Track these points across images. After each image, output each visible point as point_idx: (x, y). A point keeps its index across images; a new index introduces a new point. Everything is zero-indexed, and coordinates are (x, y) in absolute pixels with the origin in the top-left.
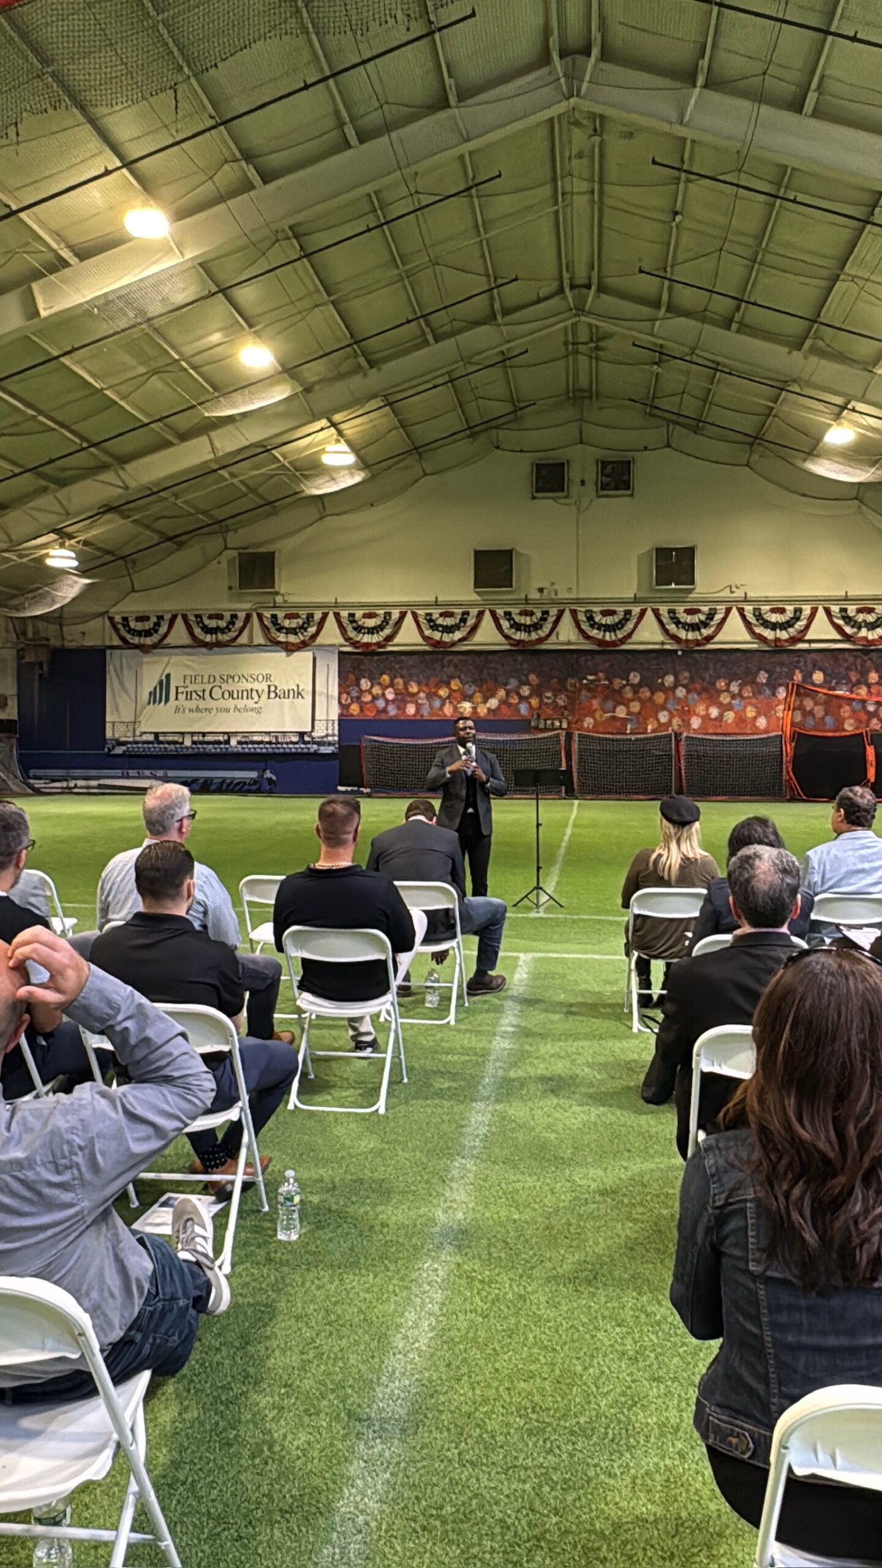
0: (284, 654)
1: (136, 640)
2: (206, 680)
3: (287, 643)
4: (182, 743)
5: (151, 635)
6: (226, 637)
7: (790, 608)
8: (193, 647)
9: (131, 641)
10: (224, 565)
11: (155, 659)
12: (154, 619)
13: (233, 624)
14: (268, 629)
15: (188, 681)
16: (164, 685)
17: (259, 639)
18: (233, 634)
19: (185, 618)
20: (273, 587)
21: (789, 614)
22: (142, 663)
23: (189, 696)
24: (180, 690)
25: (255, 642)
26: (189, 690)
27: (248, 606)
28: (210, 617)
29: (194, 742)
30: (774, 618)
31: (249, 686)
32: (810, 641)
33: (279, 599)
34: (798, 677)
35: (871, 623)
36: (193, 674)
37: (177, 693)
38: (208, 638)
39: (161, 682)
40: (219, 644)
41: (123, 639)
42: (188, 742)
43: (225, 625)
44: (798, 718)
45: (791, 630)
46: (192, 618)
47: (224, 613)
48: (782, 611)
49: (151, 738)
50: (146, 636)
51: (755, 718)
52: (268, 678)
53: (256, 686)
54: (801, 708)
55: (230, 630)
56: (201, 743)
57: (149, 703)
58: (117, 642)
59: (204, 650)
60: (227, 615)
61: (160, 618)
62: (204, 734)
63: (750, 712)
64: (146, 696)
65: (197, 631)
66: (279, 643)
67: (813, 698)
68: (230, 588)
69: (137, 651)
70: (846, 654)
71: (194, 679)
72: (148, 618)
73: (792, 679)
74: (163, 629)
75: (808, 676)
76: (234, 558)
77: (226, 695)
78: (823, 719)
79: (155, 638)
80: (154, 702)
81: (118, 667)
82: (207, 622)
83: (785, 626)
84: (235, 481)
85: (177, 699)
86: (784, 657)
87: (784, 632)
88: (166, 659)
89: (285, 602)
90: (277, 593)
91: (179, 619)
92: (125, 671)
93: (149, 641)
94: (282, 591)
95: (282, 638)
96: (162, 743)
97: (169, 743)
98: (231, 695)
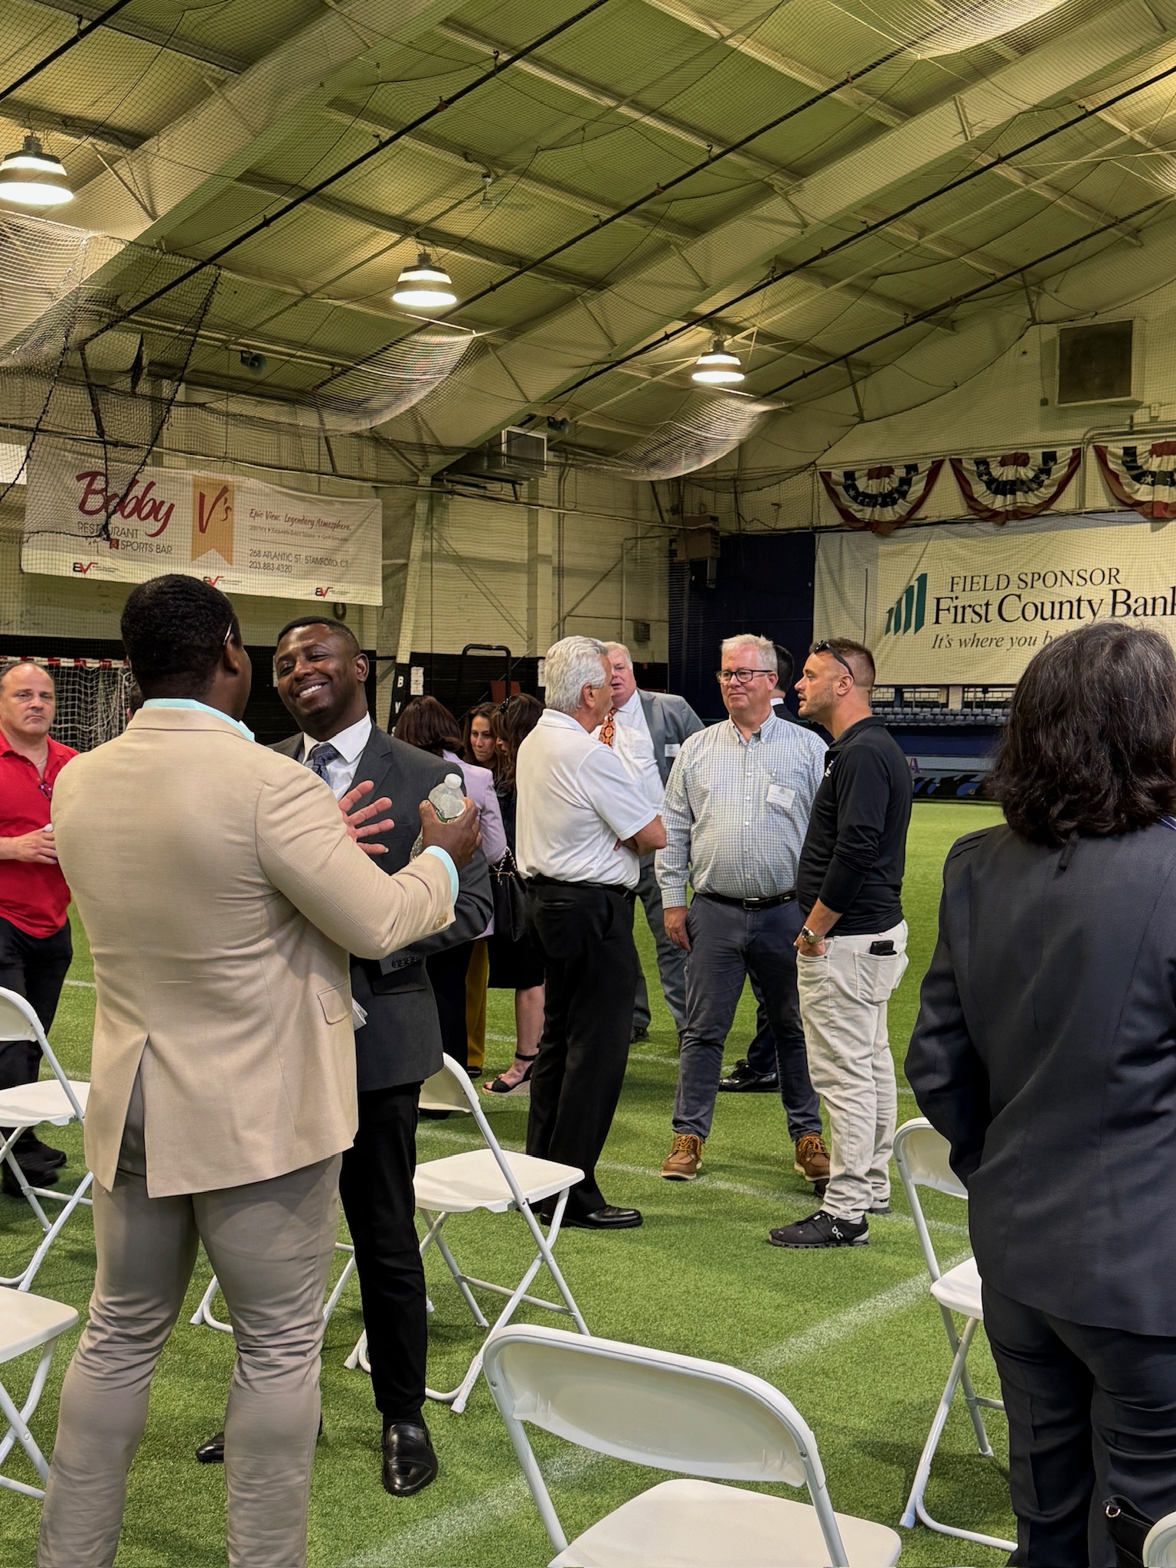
0: (1149, 525)
1: (866, 513)
2: (992, 582)
3: (1152, 503)
4: (946, 705)
5: (894, 502)
6: (1033, 499)
8: (971, 522)
9: (858, 515)
10: (1034, 357)
11: (903, 546)
12: (900, 472)
13: (1048, 472)
14: (1116, 476)
15: (958, 588)
16: (915, 596)
17: (1098, 498)
18: (1046, 492)
19: (956, 465)
20: (1129, 395)
22: (877, 556)
23: (959, 618)
24: (943, 605)
25: (1090, 505)
26: (959, 603)
27: (1076, 434)
28: (1003, 463)
29: (967, 704)
31: (1072, 593)
33: (1141, 417)
36: (969, 574)
37: (938, 610)
38: (998, 503)
39: (909, 591)
40: (1019, 514)
41: (845, 513)
42: (955, 704)
43: (1031, 474)
46: (969, 465)
47: (1030, 452)
49: (889, 695)
50: (884, 505)
52: (1112, 575)
53: (1087, 592)
55: (1041, 485)
56: (980, 705)
57: (888, 630)
58: (836, 519)
59: (989, 526)
60: (1036, 456)
61: (912, 469)
62: (986, 688)
64: (882, 617)
65: (979, 489)
66: (1136, 505)
68: (1044, 402)
69: (869, 534)
71: (969, 584)
72: (888, 471)
74: (917, 489)
76: (1054, 340)
77: (1030, 612)
79: (901, 508)
80: (897, 630)
81: (835, 566)
82: (996, 471)
84: (1034, 187)
85: (937, 622)
88: (918, 548)
89: (1154, 419)
90: (1137, 405)
91: (947, 470)
92: (847, 573)
93: (889, 514)
94: (1147, 402)
95: (1143, 493)
96: (909, 704)
97: (922, 704)
98: (1039, 610)
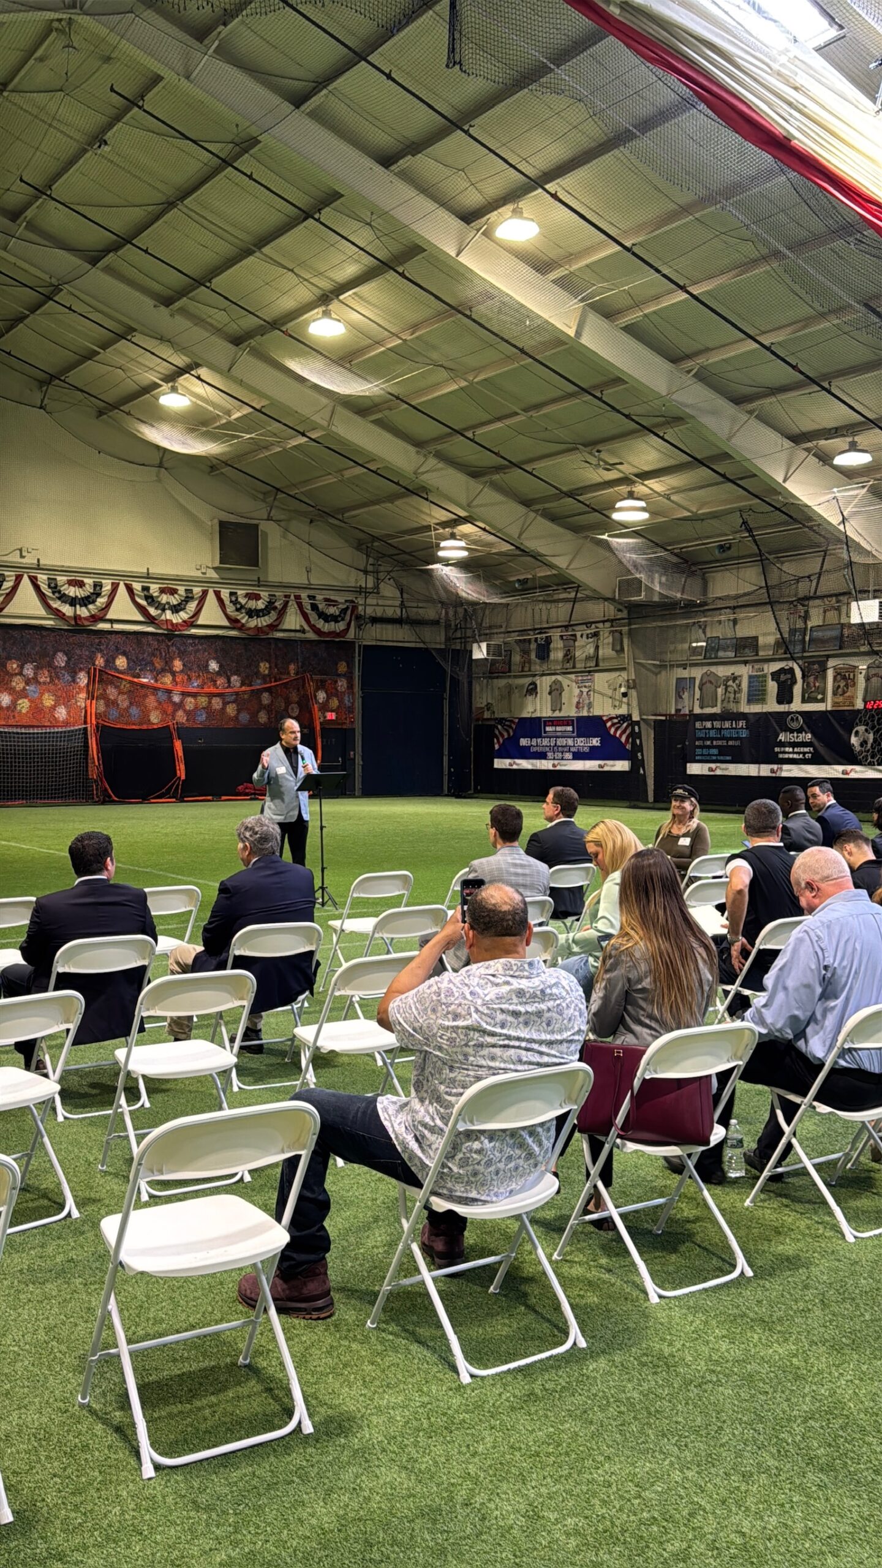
7: (89, 581)
21: (89, 589)
30: (72, 591)
32: (112, 621)
34: (100, 661)
35: (175, 606)
44: (102, 708)
45: (91, 607)
48: (81, 584)
51: (54, 708)
54: (104, 696)
63: (48, 701)
67: (116, 687)
70: (150, 638)
73: (94, 664)
75: (110, 661)
78: (127, 709)
83: (85, 601)
86: (83, 638)
87: (84, 609)
